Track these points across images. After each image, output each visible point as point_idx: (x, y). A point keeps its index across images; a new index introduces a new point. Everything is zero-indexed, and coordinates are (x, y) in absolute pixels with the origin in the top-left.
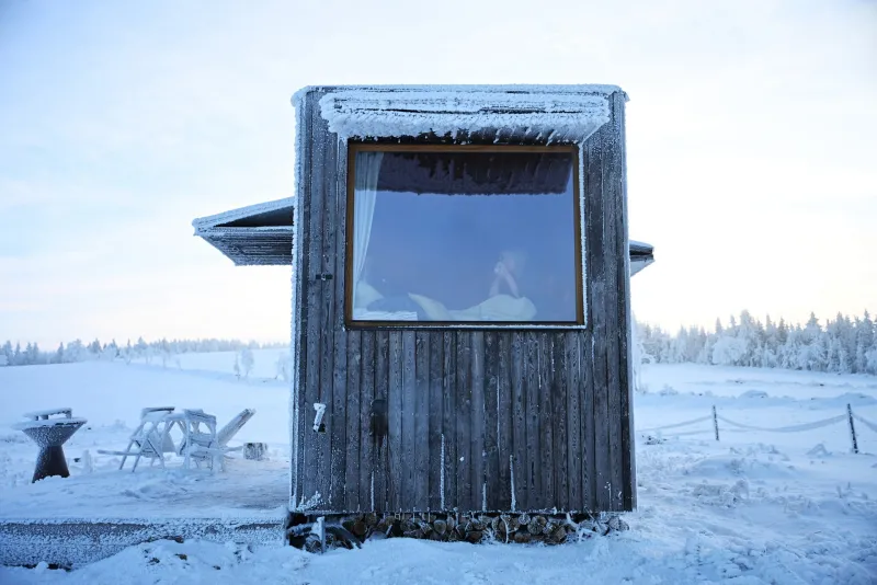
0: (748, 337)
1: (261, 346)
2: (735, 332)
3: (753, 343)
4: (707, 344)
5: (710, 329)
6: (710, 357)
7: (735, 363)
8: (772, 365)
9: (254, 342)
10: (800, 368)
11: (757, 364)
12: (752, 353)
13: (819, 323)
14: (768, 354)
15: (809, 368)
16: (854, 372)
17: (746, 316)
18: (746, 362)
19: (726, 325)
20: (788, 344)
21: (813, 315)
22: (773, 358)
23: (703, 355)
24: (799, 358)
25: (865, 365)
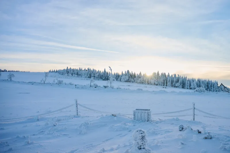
0: (128, 76)
1: (7, 71)
2: (126, 75)
3: (129, 77)
4: (120, 77)
5: (120, 73)
6: (121, 80)
7: (125, 81)
8: (133, 82)
9: (5, 70)
10: (138, 83)
11: (130, 82)
12: (129, 79)
13: (142, 74)
14: (132, 80)
15: (140, 83)
16: (148, 84)
17: (128, 71)
18: (128, 81)
19: (124, 73)
20: (136, 78)
21: (140, 72)
22: (133, 81)
23: (119, 79)
24: (138, 81)
25: (150, 83)
